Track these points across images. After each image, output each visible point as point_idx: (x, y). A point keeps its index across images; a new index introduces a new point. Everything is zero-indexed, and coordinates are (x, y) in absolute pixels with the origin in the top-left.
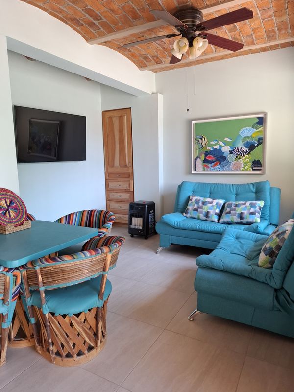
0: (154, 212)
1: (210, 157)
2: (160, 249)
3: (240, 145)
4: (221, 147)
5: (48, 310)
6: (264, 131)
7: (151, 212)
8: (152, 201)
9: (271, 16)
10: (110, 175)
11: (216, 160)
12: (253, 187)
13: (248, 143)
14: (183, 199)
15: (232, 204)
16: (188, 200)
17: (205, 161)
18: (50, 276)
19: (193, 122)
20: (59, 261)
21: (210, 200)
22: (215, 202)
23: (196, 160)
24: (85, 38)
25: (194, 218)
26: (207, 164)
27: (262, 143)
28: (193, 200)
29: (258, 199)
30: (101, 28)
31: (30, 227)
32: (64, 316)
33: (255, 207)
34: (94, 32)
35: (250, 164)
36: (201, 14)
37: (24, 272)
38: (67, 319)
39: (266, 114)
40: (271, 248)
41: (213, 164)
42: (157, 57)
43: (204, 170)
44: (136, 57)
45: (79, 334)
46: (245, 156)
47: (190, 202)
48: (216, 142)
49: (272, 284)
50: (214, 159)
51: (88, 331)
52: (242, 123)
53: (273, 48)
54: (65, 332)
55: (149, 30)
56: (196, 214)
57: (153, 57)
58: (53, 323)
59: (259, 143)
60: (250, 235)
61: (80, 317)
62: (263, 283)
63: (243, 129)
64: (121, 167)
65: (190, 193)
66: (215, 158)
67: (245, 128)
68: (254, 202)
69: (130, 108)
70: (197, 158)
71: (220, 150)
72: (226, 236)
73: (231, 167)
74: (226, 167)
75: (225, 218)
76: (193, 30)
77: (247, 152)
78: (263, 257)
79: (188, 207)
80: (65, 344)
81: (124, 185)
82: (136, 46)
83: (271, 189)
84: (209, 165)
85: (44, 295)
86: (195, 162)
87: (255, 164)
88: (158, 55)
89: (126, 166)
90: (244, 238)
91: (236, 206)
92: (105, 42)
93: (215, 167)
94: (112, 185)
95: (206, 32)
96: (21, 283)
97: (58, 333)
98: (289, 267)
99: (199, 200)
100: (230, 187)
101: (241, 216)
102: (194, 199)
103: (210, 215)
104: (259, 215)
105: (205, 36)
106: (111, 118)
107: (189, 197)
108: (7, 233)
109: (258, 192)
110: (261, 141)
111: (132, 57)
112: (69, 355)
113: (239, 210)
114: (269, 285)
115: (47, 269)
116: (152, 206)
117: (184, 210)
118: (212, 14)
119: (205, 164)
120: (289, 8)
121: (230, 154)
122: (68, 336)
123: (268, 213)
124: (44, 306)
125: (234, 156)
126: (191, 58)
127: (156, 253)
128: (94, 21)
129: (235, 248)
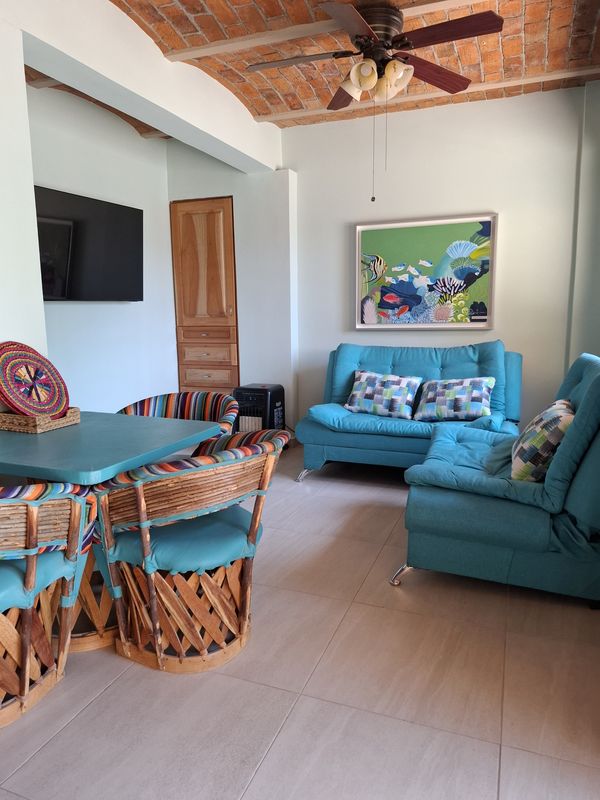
0: (283, 405)
1: (391, 298)
2: (304, 473)
3: (448, 274)
4: (412, 277)
5: (156, 565)
6: (493, 247)
7: (278, 404)
8: (278, 383)
9: (518, 31)
10: (188, 334)
11: (403, 303)
12: (474, 352)
13: (462, 270)
14: (341, 378)
15: (436, 384)
16: (353, 379)
17: (382, 305)
18: (164, 499)
19: (359, 228)
20: (189, 468)
21: (395, 378)
22: (405, 381)
23: (363, 302)
24: (160, 47)
25: (366, 412)
26: (385, 311)
27: (488, 270)
28: (363, 379)
29: (483, 373)
30: (198, 28)
31: (79, 421)
32: (187, 575)
33: (480, 389)
34: (182, 36)
35: (466, 310)
36: (400, 16)
37: (104, 498)
38: (192, 582)
39: (495, 217)
40: (533, 449)
41: (397, 311)
42: (294, 96)
43: (379, 322)
44: (251, 93)
45: (212, 610)
46: (458, 295)
47: (356, 383)
48: (403, 268)
49: (547, 505)
50: (398, 300)
51: (228, 604)
52: (451, 233)
53: (510, 92)
54: (187, 607)
55: (291, 41)
56: (370, 405)
57: (285, 95)
58: (163, 591)
59: (484, 271)
60: (482, 435)
61: (216, 576)
62: (530, 505)
63: (454, 244)
64: (211, 316)
65: (355, 367)
66: (401, 299)
67: (457, 242)
68: (478, 379)
69: (231, 197)
70: (367, 298)
71: (410, 284)
72: (440, 437)
73: (432, 316)
74: (422, 316)
75: (426, 410)
76: (385, 47)
77: (461, 287)
78: (518, 466)
79: (354, 392)
80: (184, 630)
81: (218, 354)
82: (258, 72)
83: (507, 355)
84: (390, 312)
85: (148, 536)
86: (362, 308)
87: (475, 311)
88: (298, 91)
89: (221, 314)
90: (473, 441)
91: (445, 387)
92: (199, 59)
93: (401, 316)
94: (192, 354)
95: (408, 52)
96: (97, 519)
97: (172, 610)
98: (574, 475)
99: (375, 379)
100: (430, 353)
101: (456, 405)
102: (365, 376)
103: (396, 405)
104: (488, 403)
105: (407, 60)
106: (189, 216)
107: (354, 374)
108: (39, 431)
109: (484, 360)
110: (486, 267)
111: (245, 93)
112: (193, 652)
113: (451, 395)
114: (541, 508)
115: (159, 484)
116: (279, 393)
117: (346, 398)
118: (416, 18)
119: (380, 309)
120: (552, 20)
121: (430, 290)
122: (191, 614)
123: (501, 399)
124: (148, 558)
125: (436, 295)
126: (377, 100)
127: (297, 480)
128: (188, 14)
129: (461, 456)
